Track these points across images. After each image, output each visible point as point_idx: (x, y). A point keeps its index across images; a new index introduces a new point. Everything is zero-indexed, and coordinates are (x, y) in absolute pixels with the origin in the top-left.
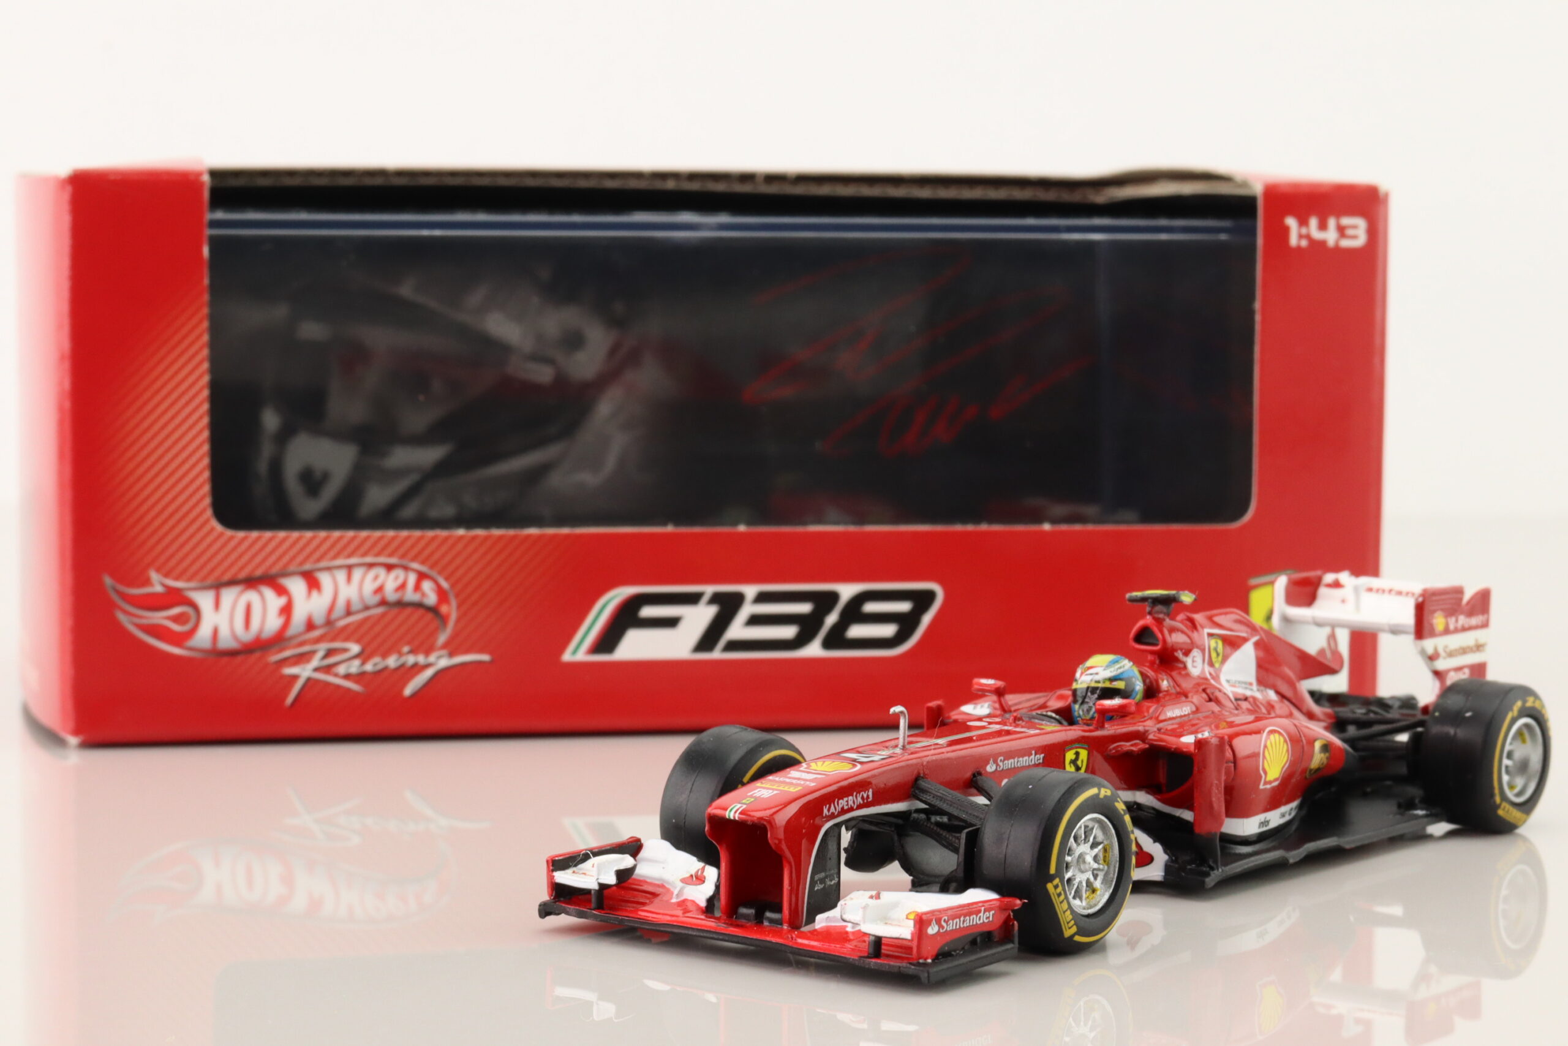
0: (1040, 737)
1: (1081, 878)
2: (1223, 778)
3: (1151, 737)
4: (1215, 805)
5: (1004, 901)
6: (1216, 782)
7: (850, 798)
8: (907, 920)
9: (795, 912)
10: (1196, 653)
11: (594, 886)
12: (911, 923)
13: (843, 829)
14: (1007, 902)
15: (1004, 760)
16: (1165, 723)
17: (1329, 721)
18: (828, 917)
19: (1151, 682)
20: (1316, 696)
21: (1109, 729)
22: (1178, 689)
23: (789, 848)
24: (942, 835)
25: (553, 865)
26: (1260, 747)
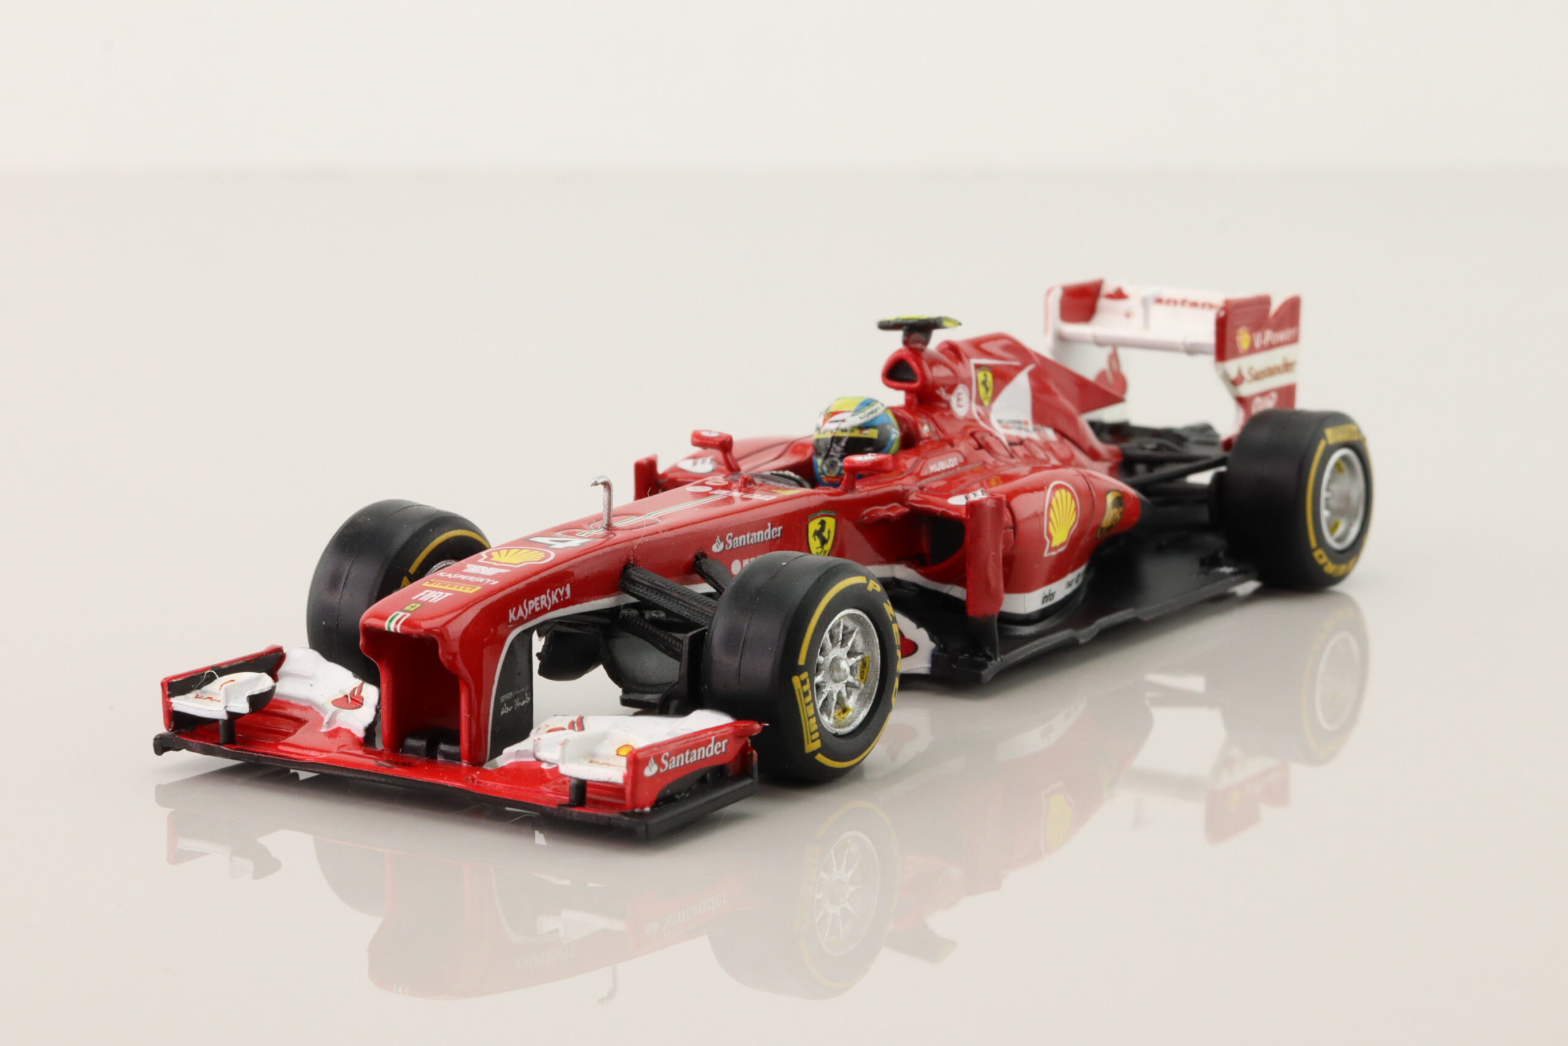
0: (778, 506)
1: (833, 688)
2: (1001, 547)
3: (913, 497)
4: (993, 584)
5: (740, 727)
6: (993, 553)
7: (543, 597)
8: (618, 757)
9: (477, 743)
10: (961, 389)
11: (223, 716)
12: (623, 762)
13: (535, 635)
14: (744, 727)
15: (734, 536)
16: (929, 479)
17: (1115, 460)
18: (518, 751)
19: (909, 428)
20: (1098, 428)
21: (861, 490)
22: (942, 436)
23: (467, 665)
24: (659, 636)
25: (169, 690)
26: (1044, 507)
